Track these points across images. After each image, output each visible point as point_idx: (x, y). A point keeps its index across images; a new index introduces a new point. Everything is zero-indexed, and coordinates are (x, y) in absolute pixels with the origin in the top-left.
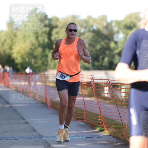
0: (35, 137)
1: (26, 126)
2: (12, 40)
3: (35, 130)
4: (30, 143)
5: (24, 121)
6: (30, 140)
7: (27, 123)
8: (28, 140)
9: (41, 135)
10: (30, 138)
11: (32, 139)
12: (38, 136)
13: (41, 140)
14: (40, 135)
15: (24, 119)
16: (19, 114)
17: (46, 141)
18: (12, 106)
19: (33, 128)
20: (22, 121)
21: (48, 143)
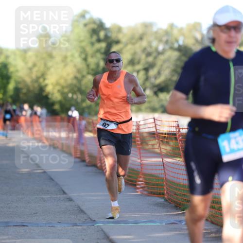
1: (68, 204)
3: (82, 211)
4: (74, 233)
5: (65, 196)
6: (75, 227)
7: (70, 200)
8: (72, 228)
9: (94, 219)
10: (75, 225)
11: (79, 226)
12: (89, 220)
13: (93, 227)
14: (91, 219)
15: (64, 193)
16: (57, 184)
18: (45, 172)
19: (79, 207)
20: (62, 197)
21: (105, 233)
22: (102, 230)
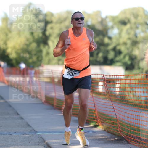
0: (30, 132)
1: (20, 121)
2: (7, 35)
3: (29, 126)
4: (24, 139)
5: (18, 116)
6: (25, 135)
7: (22, 118)
8: (23, 135)
9: (36, 130)
10: (25, 134)
11: (27, 134)
12: (33, 131)
13: (35, 135)
14: (34, 130)
15: (18, 114)
16: (13, 109)
17: (41, 136)
18: (6, 102)
19: (27, 123)
21: (43, 139)
22: (41, 137)
